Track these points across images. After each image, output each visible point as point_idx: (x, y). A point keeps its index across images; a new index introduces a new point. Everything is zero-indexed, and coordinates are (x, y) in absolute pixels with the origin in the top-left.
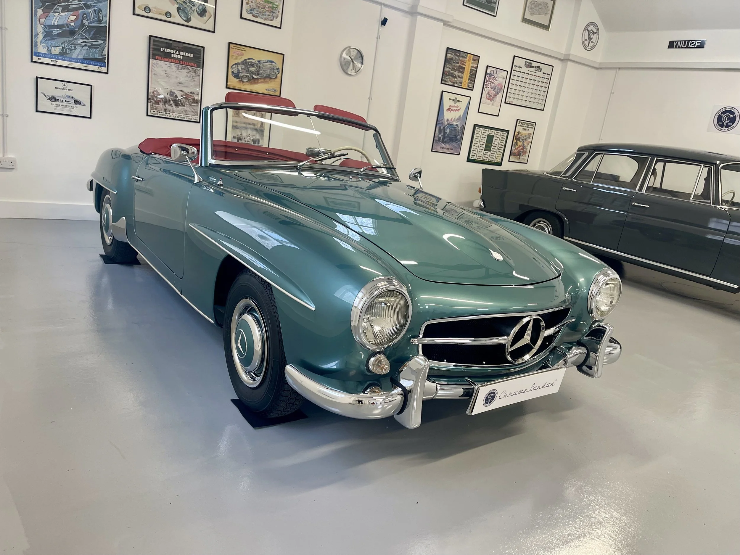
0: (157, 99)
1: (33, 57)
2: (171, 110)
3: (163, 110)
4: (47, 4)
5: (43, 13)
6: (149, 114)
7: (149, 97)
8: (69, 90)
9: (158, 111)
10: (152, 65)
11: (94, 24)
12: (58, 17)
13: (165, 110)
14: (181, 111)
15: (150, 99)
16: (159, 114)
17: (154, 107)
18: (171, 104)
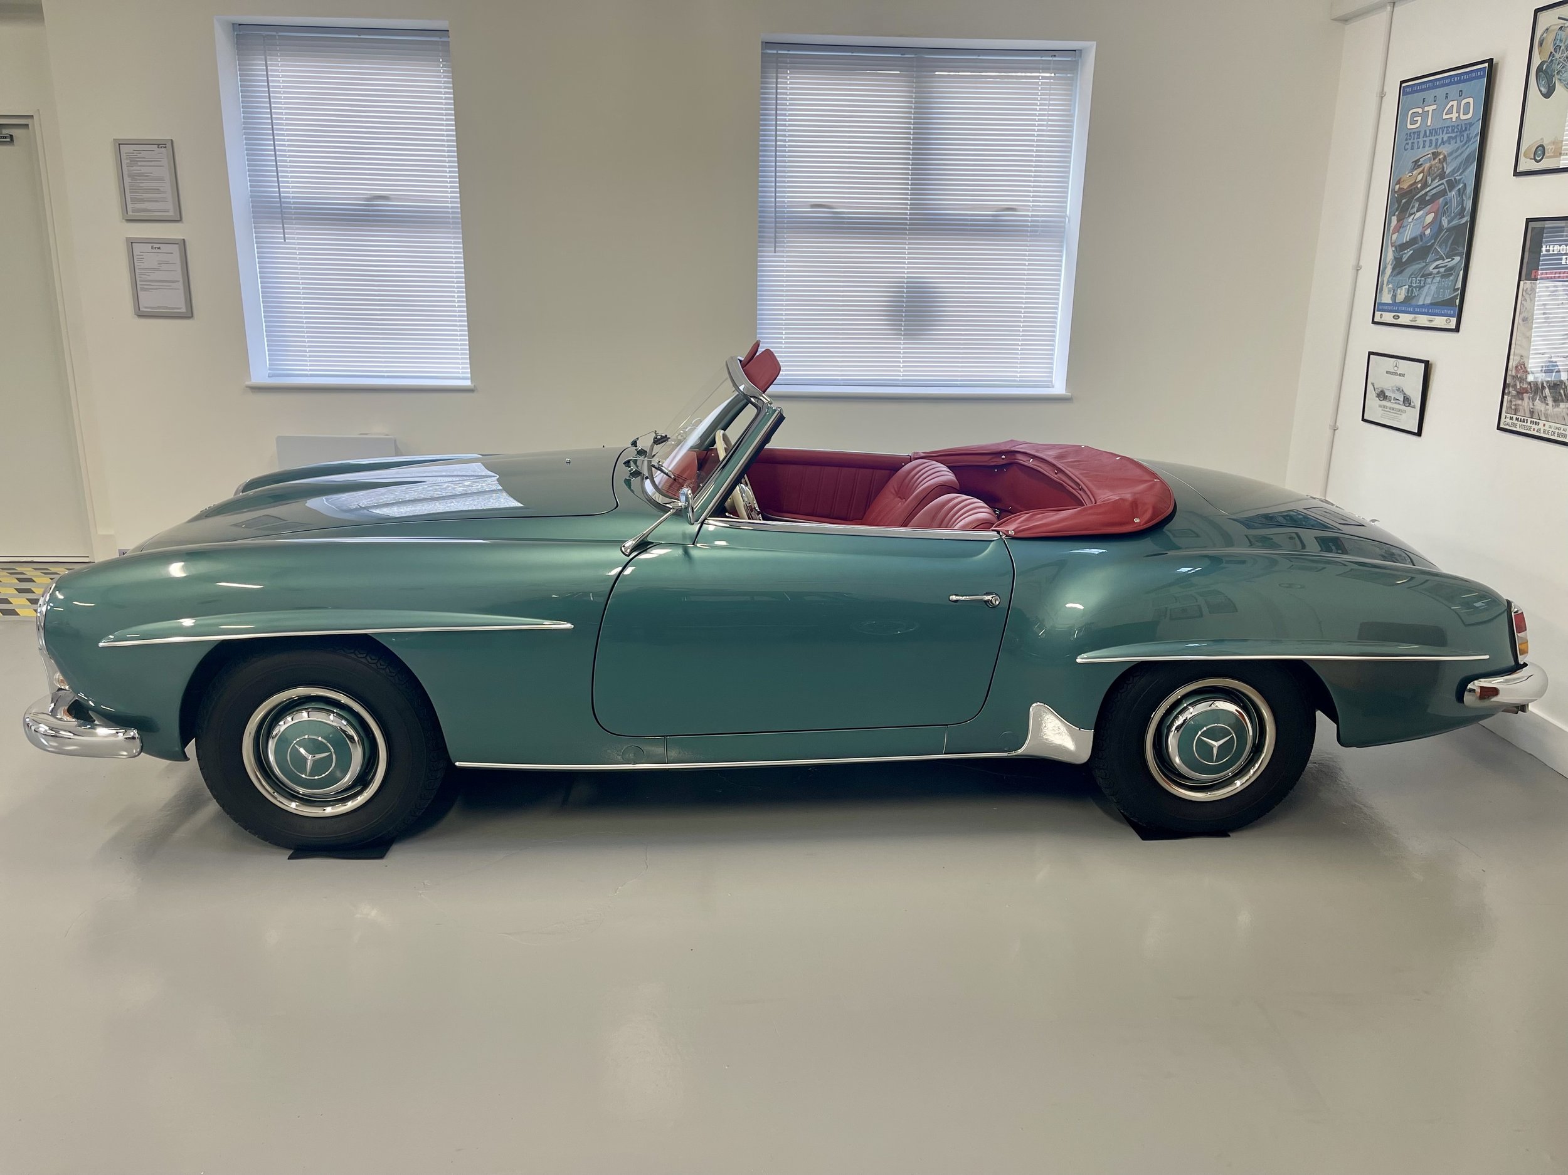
0: (1521, 385)
1: (1376, 312)
2: (1543, 411)
3: (1528, 414)
4: (1404, 201)
5: (1398, 222)
6: (1502, 426)
7: (1507, 382)
8: (1400, 375)
9: (1518, 417)
10: (1523, 295)
11: (1454, 222)
12: (1412, 224)
13: (1532, 413)
14: (1562, 414)
15: (1509, 384)
16: (1518, 427)
17: (1513, 407)
18: (1546, 397)
